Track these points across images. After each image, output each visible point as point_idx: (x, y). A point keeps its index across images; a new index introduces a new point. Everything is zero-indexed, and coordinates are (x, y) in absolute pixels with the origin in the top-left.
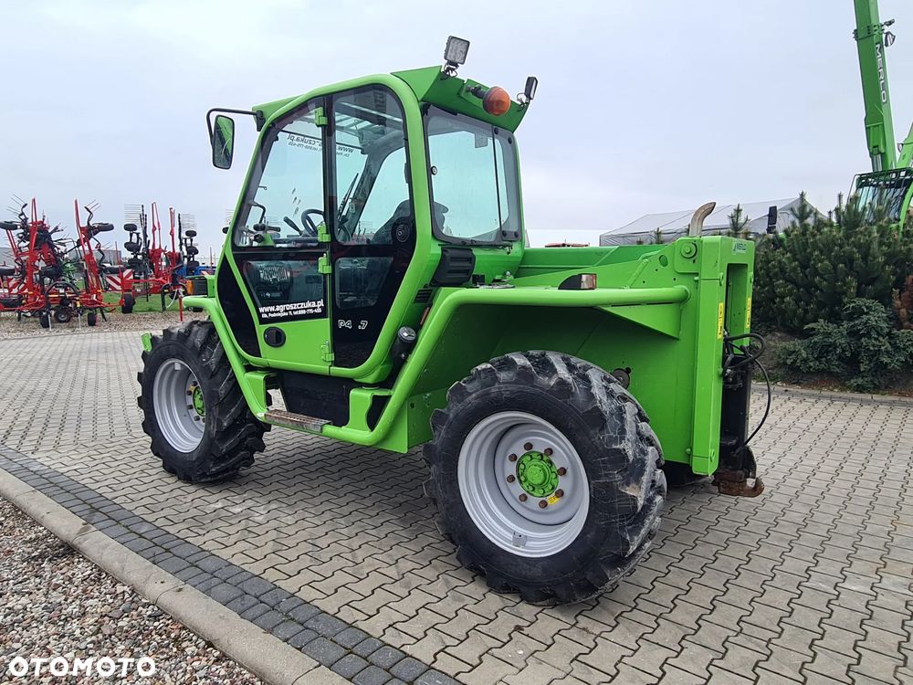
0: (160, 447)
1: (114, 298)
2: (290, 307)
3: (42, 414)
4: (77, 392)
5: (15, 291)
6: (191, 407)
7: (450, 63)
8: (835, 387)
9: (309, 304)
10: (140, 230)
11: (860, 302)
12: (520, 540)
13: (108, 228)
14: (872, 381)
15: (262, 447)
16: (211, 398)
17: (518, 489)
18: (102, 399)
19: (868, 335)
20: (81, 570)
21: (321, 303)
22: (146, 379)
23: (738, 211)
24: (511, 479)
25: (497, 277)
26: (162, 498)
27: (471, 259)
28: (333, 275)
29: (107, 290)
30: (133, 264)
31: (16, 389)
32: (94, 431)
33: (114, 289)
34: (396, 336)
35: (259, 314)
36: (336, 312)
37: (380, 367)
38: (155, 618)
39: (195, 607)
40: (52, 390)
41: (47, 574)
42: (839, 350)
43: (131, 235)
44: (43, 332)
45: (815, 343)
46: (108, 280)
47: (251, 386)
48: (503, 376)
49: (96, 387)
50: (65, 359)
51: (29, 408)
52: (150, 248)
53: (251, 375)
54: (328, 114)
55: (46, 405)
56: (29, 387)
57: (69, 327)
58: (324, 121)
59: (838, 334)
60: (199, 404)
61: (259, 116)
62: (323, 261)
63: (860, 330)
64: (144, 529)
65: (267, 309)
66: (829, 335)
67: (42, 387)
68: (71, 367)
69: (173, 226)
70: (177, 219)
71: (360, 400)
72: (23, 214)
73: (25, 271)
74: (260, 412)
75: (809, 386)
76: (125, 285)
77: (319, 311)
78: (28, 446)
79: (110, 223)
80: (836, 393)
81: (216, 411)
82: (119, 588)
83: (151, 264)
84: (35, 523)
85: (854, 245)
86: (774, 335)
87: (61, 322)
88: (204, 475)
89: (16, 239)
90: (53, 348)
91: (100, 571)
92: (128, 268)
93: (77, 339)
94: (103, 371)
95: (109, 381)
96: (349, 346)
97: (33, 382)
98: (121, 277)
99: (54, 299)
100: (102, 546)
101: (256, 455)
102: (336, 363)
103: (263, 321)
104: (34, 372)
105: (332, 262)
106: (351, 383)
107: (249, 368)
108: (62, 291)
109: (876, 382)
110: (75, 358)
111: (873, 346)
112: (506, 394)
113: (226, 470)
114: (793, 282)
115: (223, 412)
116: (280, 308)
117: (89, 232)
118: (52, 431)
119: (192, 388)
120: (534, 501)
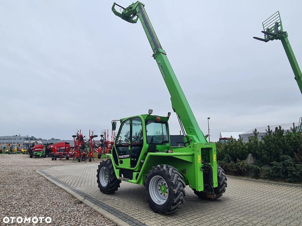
0: (100, 186)
1: (96, 154)
2: (124, 156)
3: (78, 180)
4: (85, 176)
5: (74, 152)
6: (106, 177)
7: (149, 113)
8: (283, 181)
9: (127, 155)
10: (104, 136)
11: (284, 156)
12: (159, 201)
13: (96, 136)
14: (293, 179)
15: (119, 186)
16: (110, 174)
17: (160, 192)
18: (90, 178)
19: (288, 166)
20: (83, 205)
21: (129, 155)
22: (98, 171)
23: (256, 130)
24: (159, 190)
25: (164, 150)
26: (99, 196)
27: (156, 147)
28: (131, 150)
29: (95, 152)
30: (102, 145)
31: (73, 175)
32: (88, 184)
33: (96, 152)
34: (140, 162)
35: (119, 157)
36: (131, 157)
37: (138, 168)
38: (94, 212)
39: (101, 210)
40: (80, 176)
41: (77, 206)
42: (281, 170)
43: (102, 138)
44: (79, 163)
45: (274, 168)
46: (95, 150)
47: (117, 172)
48: (156, 169)
49: (89, 176)
50: (83, 169)
51: (75, 179)
52: (106, 141)
53: (117, 170)
54: (131, 121)
55: (78, 179)
56: (75, 175)
57: (85, 162)
58: (130, 122)
59: (279, 165)
60: (108, 177)
61: (121, 121)
62: (129, 147)
63: (286, 164)
64: (94, 200)
65: (120, 156)
66: (277, 165)
67: (78, 175)
68: (84, 171)
69: (112, 135)
70: (113, 133)
71: (135, 174)
72: (78, 133)
73: (76, 147)
74: (118, 177)
75: (276, 181)
76: (99, 151)
77: (128, 157)
78: (75, 186)
79: (97, 135)
80: (283, 183)
81: (110, 177)
82: (89, 208)
83: (106, 145)
84: (76, 198)
85: (281, 140)
86: (266, 166)
87: (83, 161)
88: (107, 192)
89: (75, 139)
90: (81, 167)
91: (86, 206)
92: (100, 146)
93: (86, 165)
94: (91, 172)
95: (92, 174)
96: (133, 164)
97: (76, 174)
98: (98, 149)
99: (82, 155)
100: (87, 202)
101: (118, 188)
102: (131, 167)
103: (119, 159)
104: (76, 172)
105: (131, 147)
106: (134, 171)
107: (117, 168)
108: (84, 152)
109: (295, 180)
110: (85, 169)
111: (290, 169)
112: (156, 172)
113: (111, 191)
114: (267, 150)
115: (111, 178)
116: (122, 156)
117: (92, 137)
118: (79, 184)
119: (107, 173)
120: (163, 194)
